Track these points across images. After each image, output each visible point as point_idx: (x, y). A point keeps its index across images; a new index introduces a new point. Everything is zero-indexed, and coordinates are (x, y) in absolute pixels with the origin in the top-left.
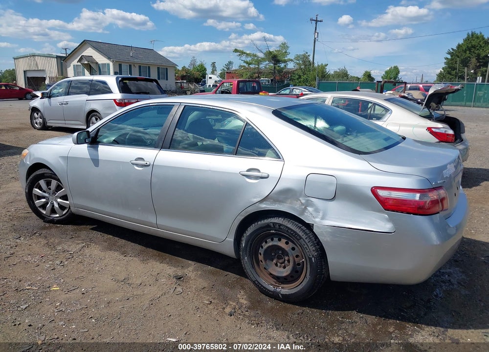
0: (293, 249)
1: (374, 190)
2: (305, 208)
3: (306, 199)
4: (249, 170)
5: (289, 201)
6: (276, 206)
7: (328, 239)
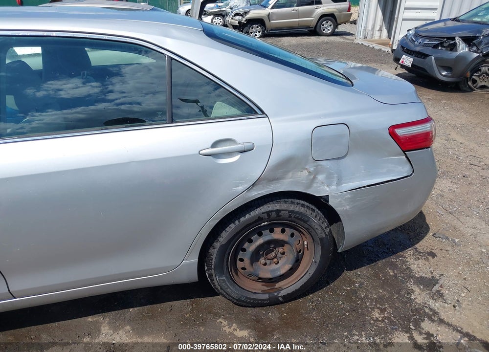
0: (292, 235)
1: (392, 130)
2: (315, 177)
3: (315, 164)
4: (215, 145)
5: (290, 174)
6: (272, 187)
7: (348, 207)
